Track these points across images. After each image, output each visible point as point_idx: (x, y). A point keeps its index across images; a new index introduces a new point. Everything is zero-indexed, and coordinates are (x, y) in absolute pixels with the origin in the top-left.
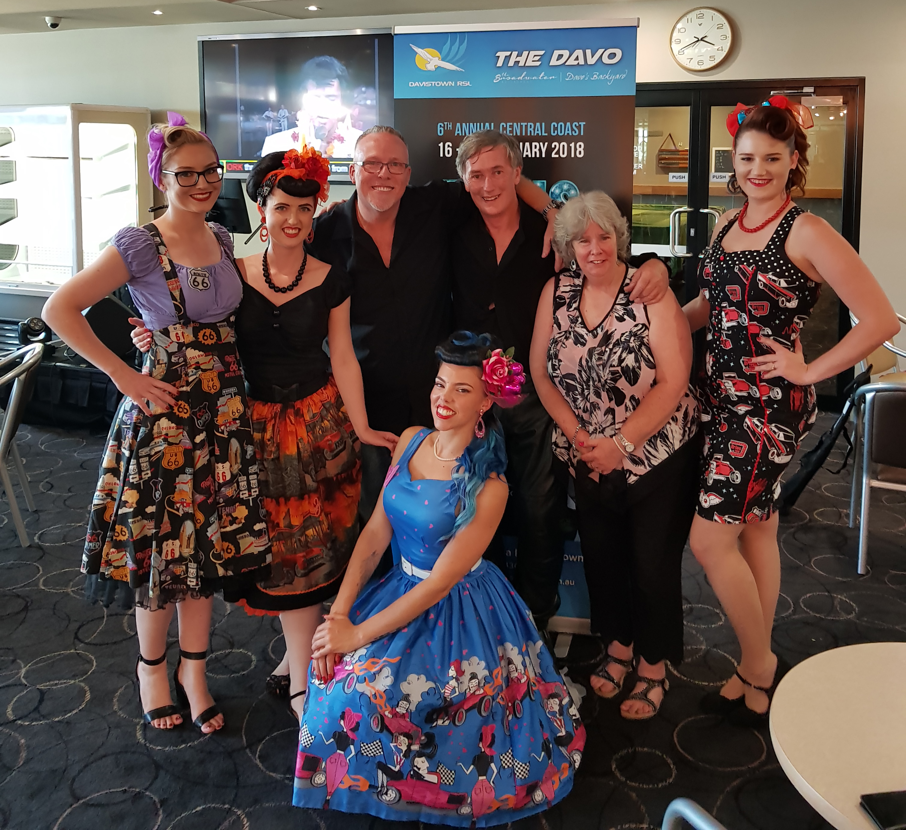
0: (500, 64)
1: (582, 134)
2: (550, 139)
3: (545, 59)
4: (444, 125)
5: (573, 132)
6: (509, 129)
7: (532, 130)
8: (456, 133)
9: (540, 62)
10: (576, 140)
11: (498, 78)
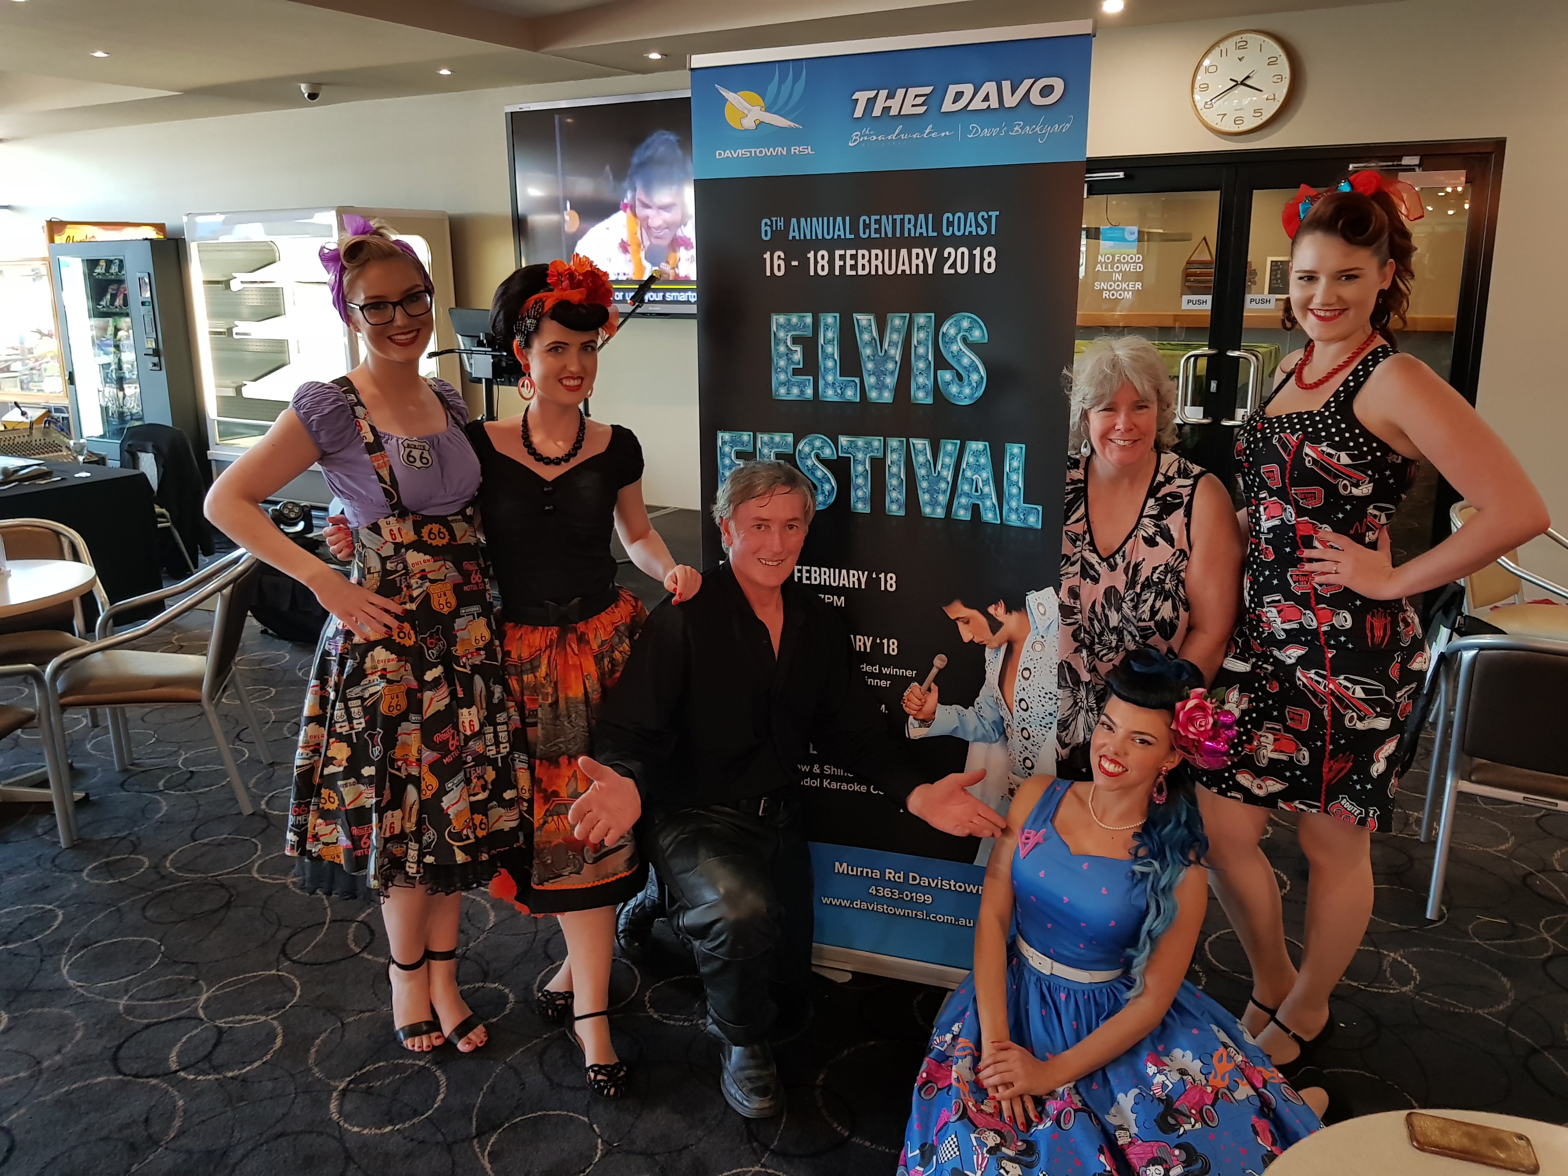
0: (858, 113)
1: (993, 232)
2: (940, 242)
3: (933, 101)
4: (772, 221)
5: (979, 229)
6: (874, 226)
7: (911, 226)
8: (791, 234)
9: (925, 108)
10: (982, 242)
11: (856, 138)
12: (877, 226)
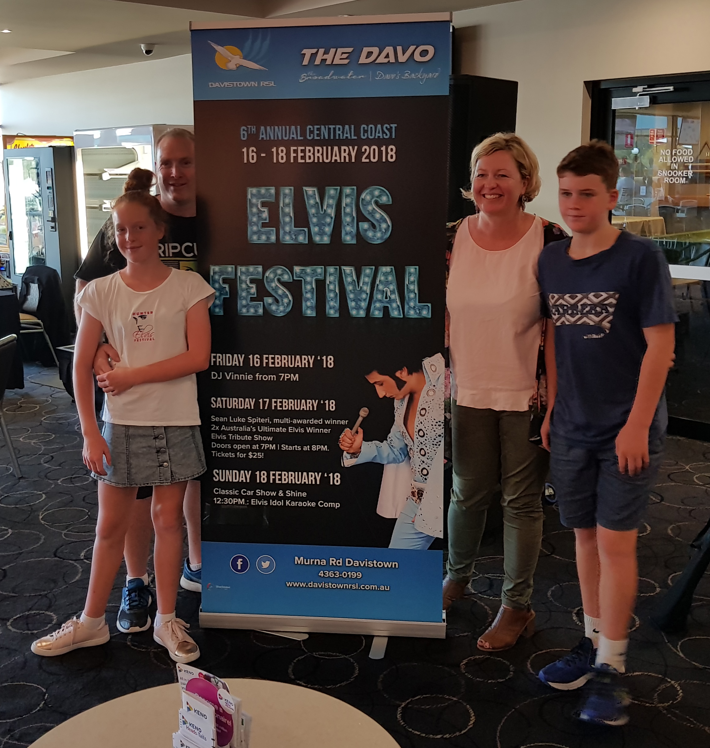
0: (306, 62)
1: (394, 137)
2: (359, 143)
3: (353, 56)
4: (248, 128)
5: (384, 135)
6: (316, 132)
7: (340, 132)
8: (261, 136)
9: (348, 60)
10: (387, 142)
11: (303, 78)
12: (318, 132)
